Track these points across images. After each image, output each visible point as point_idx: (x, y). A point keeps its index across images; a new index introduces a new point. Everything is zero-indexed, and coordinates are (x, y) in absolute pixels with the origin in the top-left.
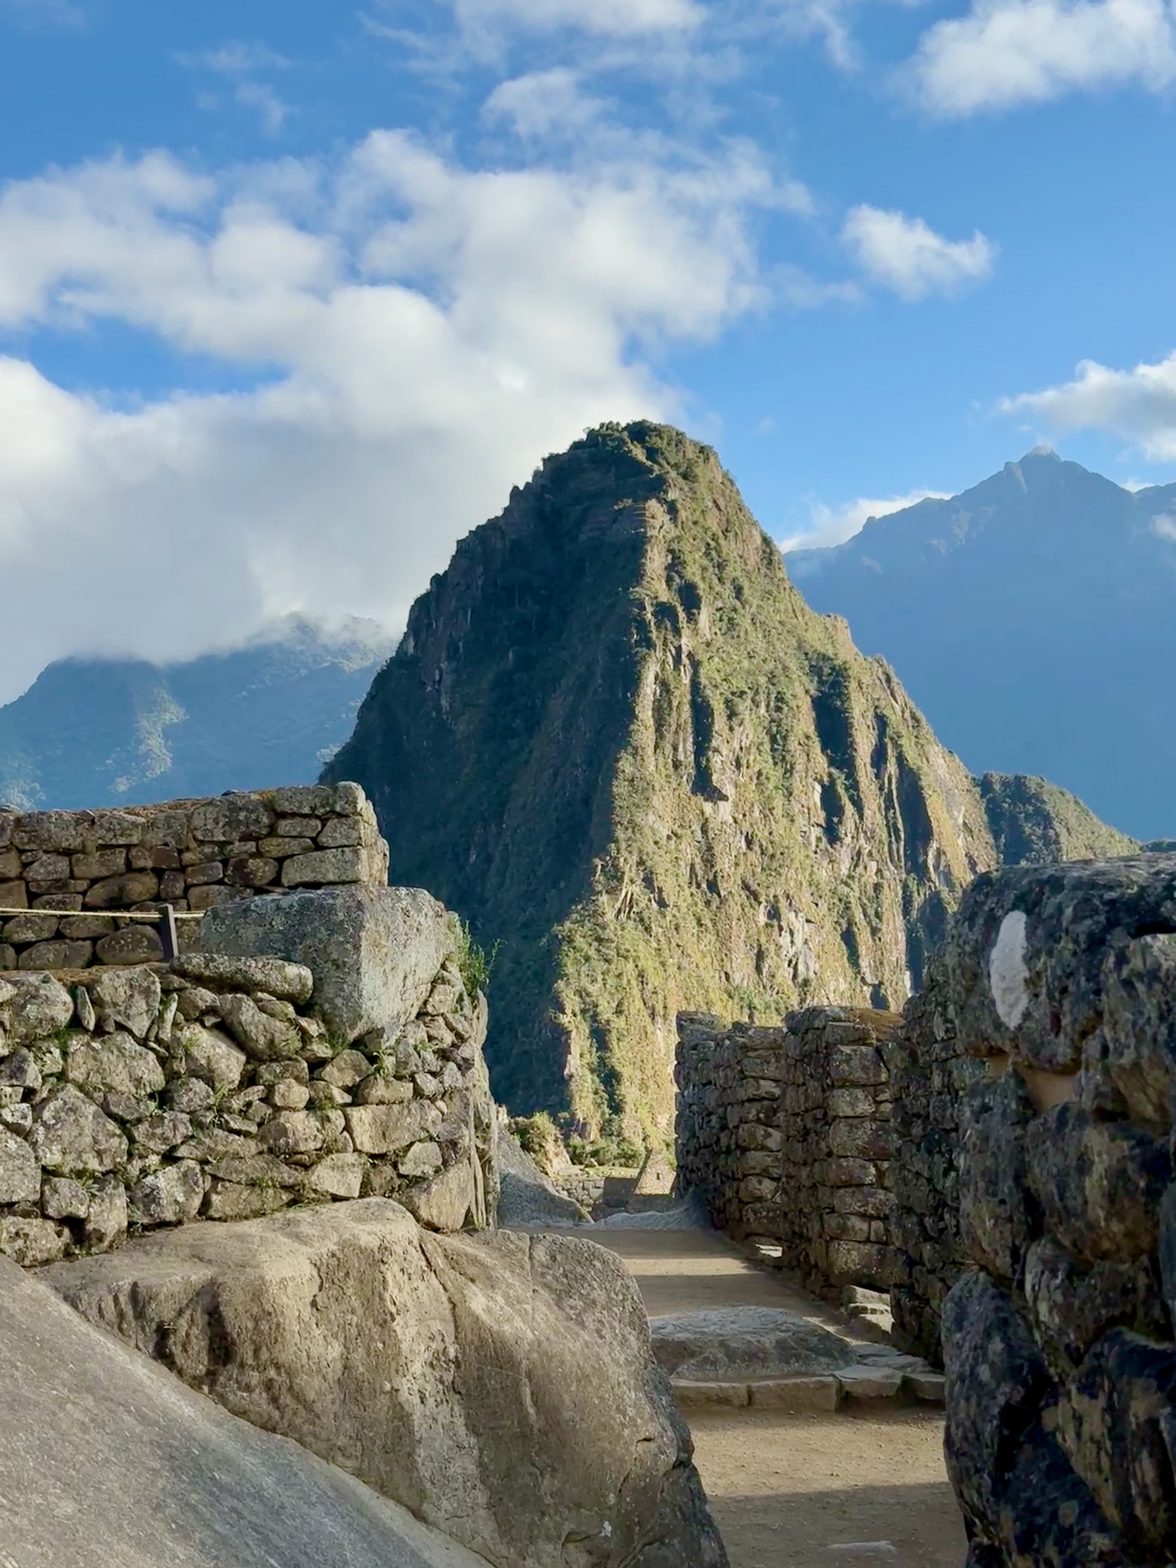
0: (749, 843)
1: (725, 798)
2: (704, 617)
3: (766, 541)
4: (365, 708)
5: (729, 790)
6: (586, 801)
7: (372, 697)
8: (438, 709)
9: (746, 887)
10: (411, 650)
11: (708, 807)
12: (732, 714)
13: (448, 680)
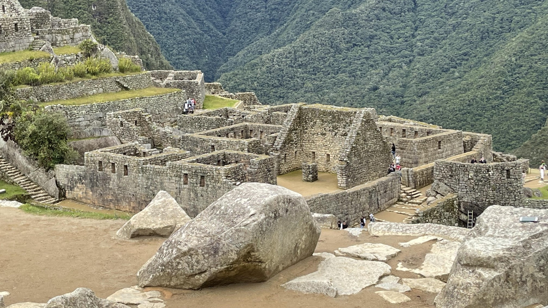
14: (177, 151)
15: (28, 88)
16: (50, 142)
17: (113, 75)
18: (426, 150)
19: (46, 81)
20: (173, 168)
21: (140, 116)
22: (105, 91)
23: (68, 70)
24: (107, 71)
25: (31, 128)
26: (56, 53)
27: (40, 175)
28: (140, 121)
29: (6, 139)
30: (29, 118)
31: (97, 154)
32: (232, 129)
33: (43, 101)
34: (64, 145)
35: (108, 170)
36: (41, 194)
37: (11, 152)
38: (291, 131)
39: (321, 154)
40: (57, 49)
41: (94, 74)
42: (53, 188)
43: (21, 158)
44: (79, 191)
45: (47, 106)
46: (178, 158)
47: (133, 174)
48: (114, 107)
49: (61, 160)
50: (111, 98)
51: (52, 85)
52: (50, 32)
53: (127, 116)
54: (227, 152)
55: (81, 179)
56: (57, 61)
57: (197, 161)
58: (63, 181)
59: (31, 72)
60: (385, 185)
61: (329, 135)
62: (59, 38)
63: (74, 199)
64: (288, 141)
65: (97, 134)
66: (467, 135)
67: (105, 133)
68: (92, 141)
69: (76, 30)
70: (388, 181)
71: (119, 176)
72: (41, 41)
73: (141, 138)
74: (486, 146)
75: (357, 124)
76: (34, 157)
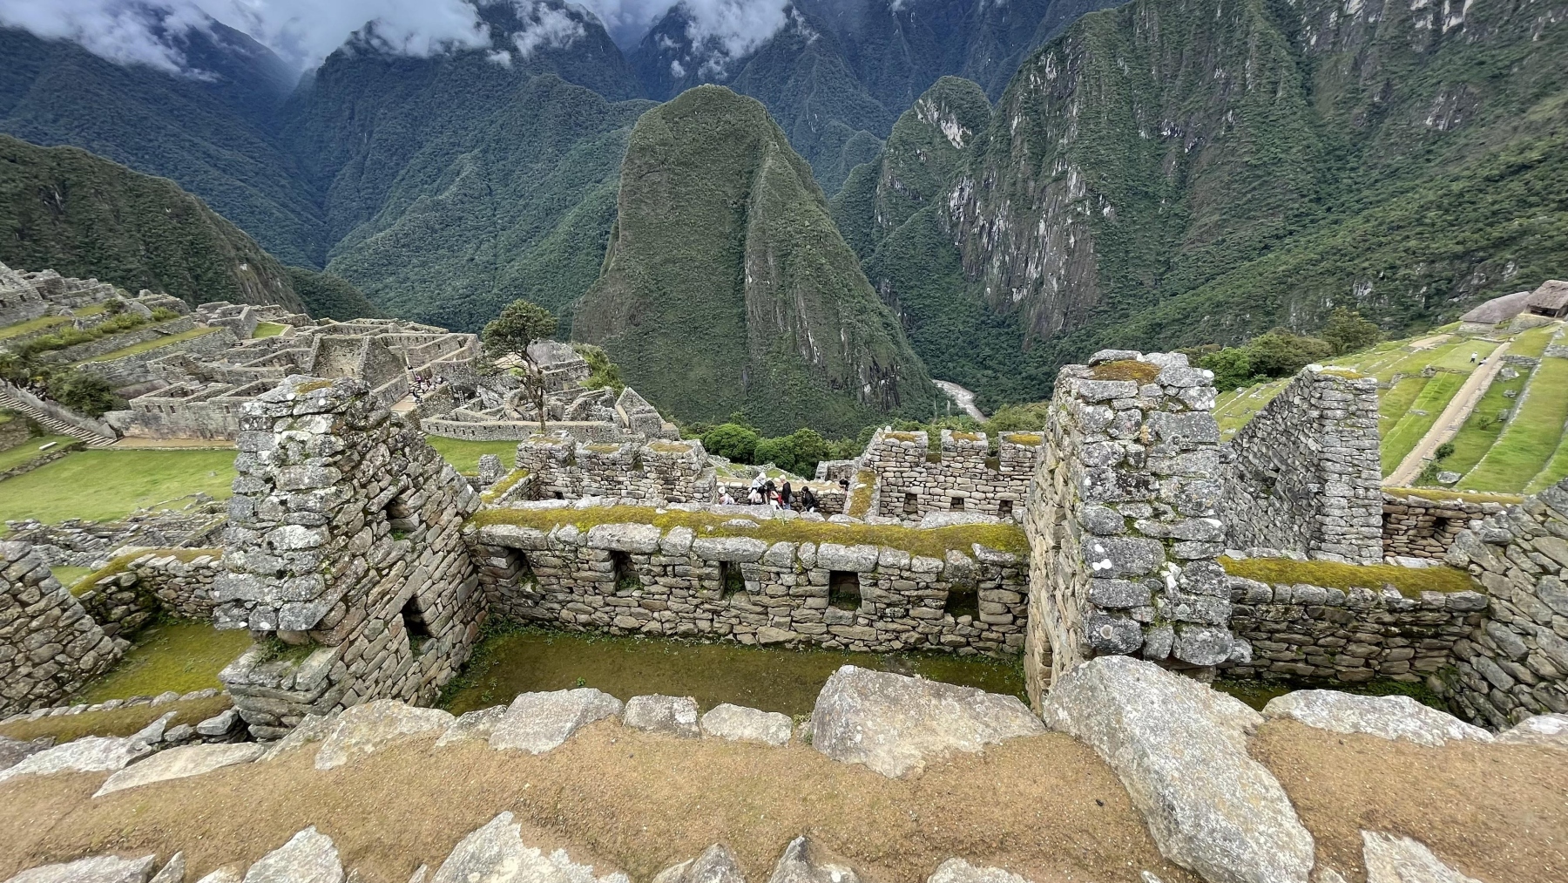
14: (220, 386)
15: (53, 353)
16: (91, 396)
17: (149, 325)
18: (429, 353)
19: (71, 344)
20: (213, 403)
21: (184, 358)
22: (143, 341)
23: (95, 330)
24: (141, 323)
25: (67, 388)
26: (76, 315)
27: (91, 423)
28: (185, 363)
29: (43, 399)
30: (60, 380)
31: (141, 400)
32: (275, 357)
33: (74, 360)
34: (106, 396)
35: (156, 411)
36: (97, 438)
37: (53, 409)
38: (317, 357)
39: (347, 368)
40: (78, 311)
41: (126, 328)
42: (108, 431)
43: (65, 413)
44: (135, 430)
45: (80, 366)
46: (221, 392)
47: (180, 411)
48: (155, 355)
49: (109, 408)
50: (149, 347)
51: (80, 346)
52: (66, 297)
53: (170, 362)
54: (265, 380)
55: (133, 420)
56: (80, 323)
57: (237, 394)
58: (117, 425)
59: (51, 338)
60: (396, 386)
61: (349, 355)
62: (79, 300)
63: (132, 436)
65: (142, 380)
66: (461, 336)
67: (150, 378)
68: (137, 387)
69: (96, 291)
71: (168, 415)
72: (57, 307)
73: (187, 377)
74: (474, 343)
75: (366, 347)
76: (78, 409)
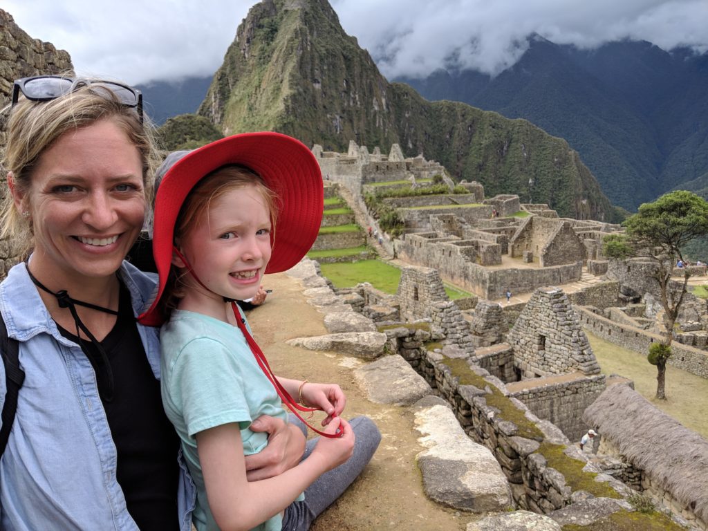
0: (325, 95)
1: (319, 82)
2: (315, 33)
3: (334, 12)
4: (226, 56)
5: (320, 80)
6: (281, 82)
7: (228, 53)
8: (245, 57)
9: (324, 107)
10: (237, 40)
11: (314, 85)
12: (322, 60)
13: (247, 49)
15: (392, 199)
17: (449, 195)
19: (404, 196)
21: (452, 218)
22: (439, 203)
23: (419, 191)
24: (445, 192)
26: (416, 181)
28: (452, 221)
32: (504, 229)
35: (414, 244)
36: (385, 254)
38: (523, 231)
41: (436, 194)
42: (392, 252)
44: (402, 255)
46: (451, 240)
47: (423, 247)
49: (398, 237)
50: (442, 207)
51: (407, 198)
55: (404, 247)
56: (415, 186)
58: (397, 249)
59: (397, 191)
60: (568, 270)
63: (399, 259)
64: (521, 237)
69: (435, 169)
70: (571, 267)
71: (418, 248)
73: (444, 229)
